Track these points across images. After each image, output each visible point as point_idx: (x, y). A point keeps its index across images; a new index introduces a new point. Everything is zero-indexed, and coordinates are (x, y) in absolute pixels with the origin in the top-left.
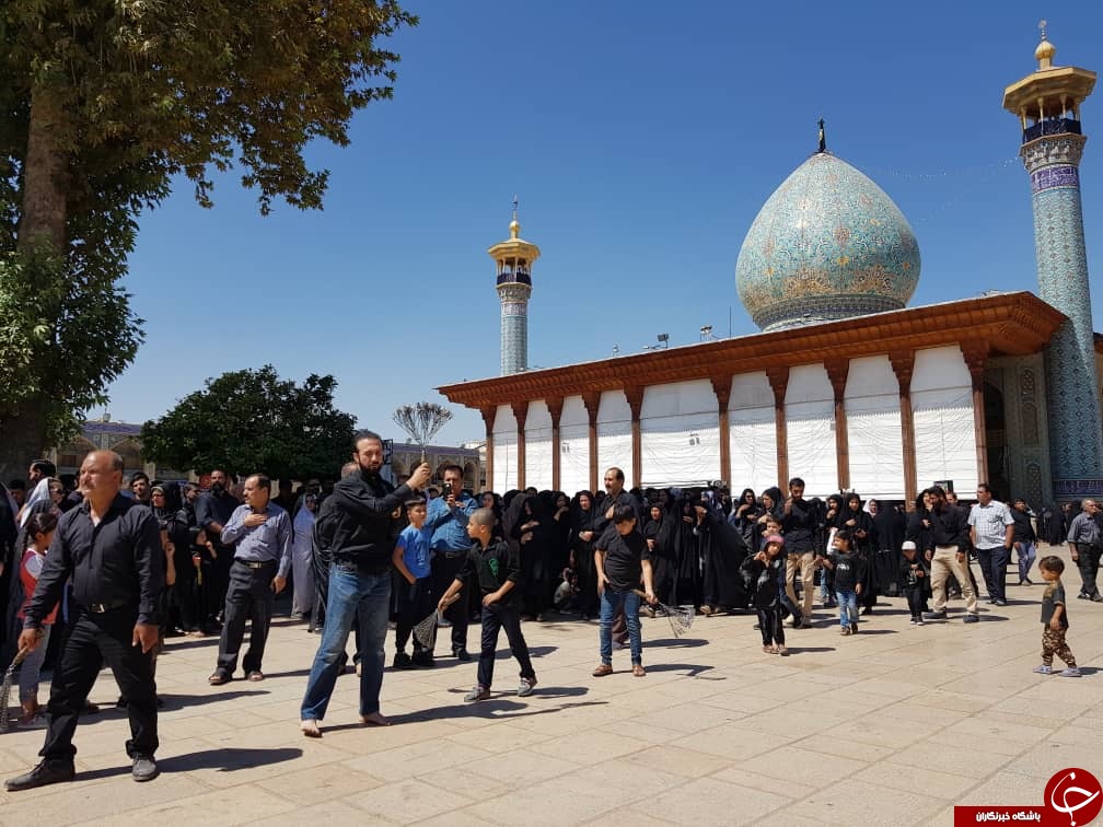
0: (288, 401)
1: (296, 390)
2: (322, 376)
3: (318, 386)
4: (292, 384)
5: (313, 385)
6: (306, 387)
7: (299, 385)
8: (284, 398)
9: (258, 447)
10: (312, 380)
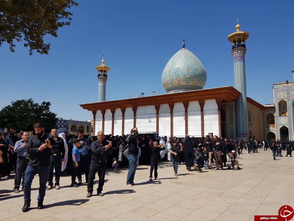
0: (36, 109)
1: (39, 106)
2: (47, 102)
3: (45, 105)
4: (38, 104)
5: (44, 104)
6: (42, 105)
7: (40, 104)
8: (35, 108)
9: (27, 122)
10: (44, 103)
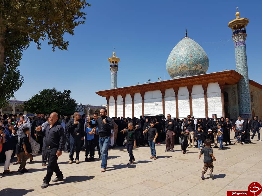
0: (59, 96)
1: (61, 94)
2: (67, 90)
3: (67, 93)
4: (60, 92)
5: (65, 92)
6: (63, 93)
7: (62, 92)
8: (58, 96)
9: (52, 107)
10: (65, 91)
